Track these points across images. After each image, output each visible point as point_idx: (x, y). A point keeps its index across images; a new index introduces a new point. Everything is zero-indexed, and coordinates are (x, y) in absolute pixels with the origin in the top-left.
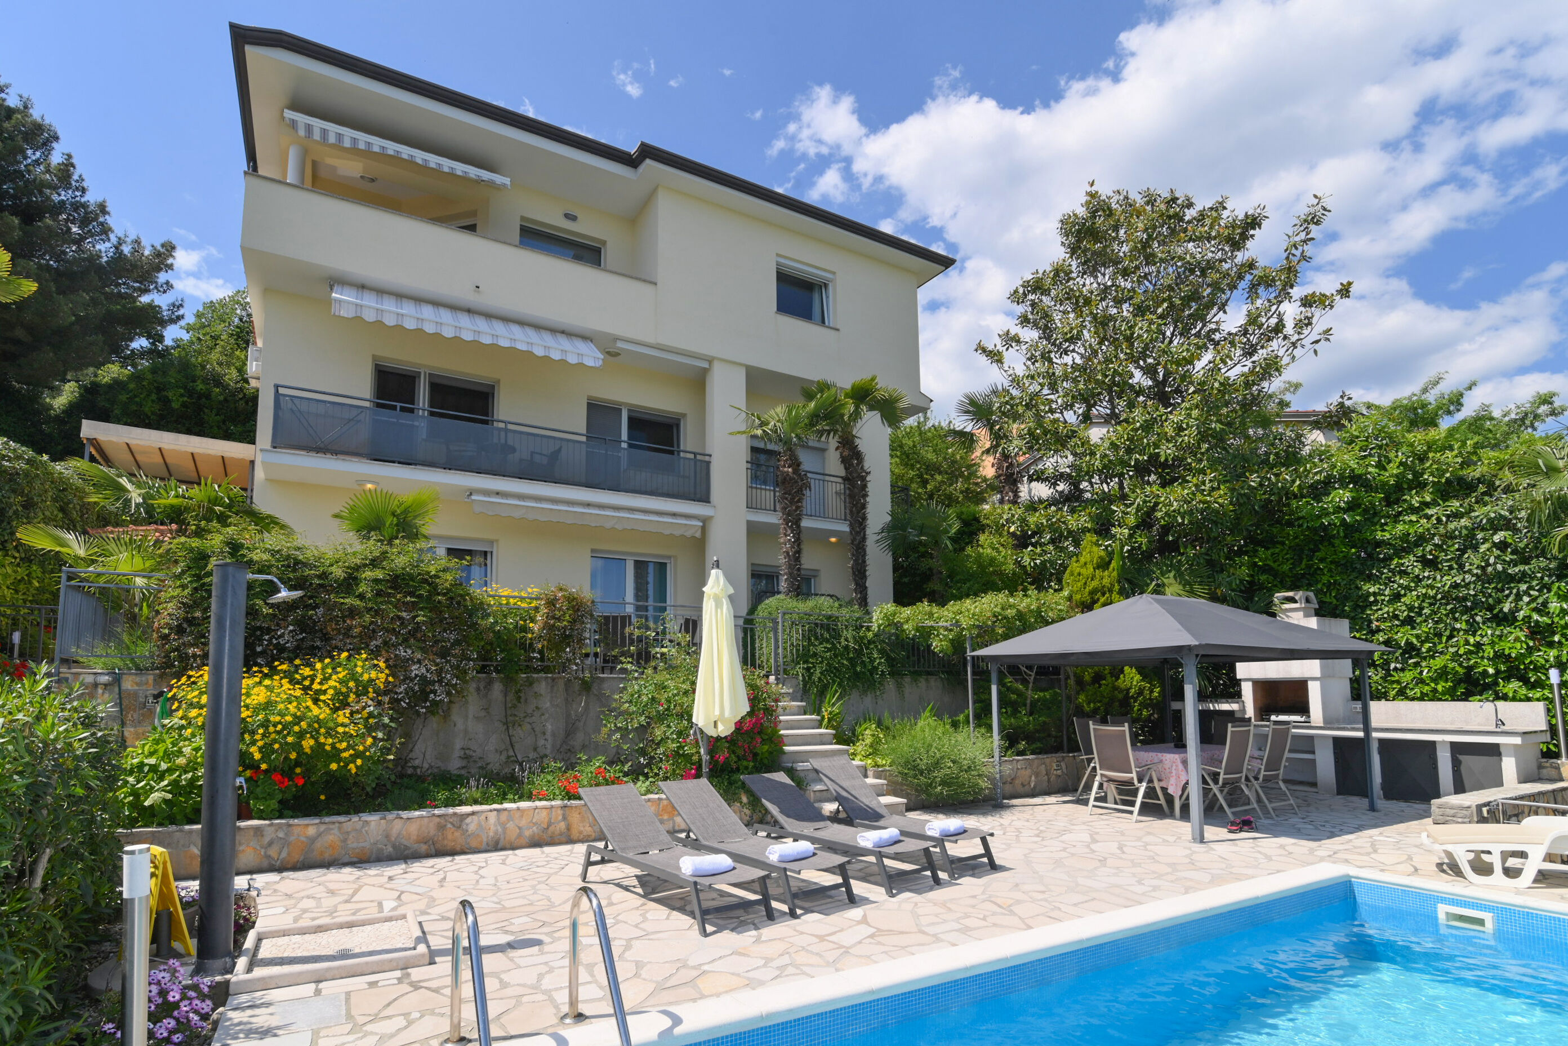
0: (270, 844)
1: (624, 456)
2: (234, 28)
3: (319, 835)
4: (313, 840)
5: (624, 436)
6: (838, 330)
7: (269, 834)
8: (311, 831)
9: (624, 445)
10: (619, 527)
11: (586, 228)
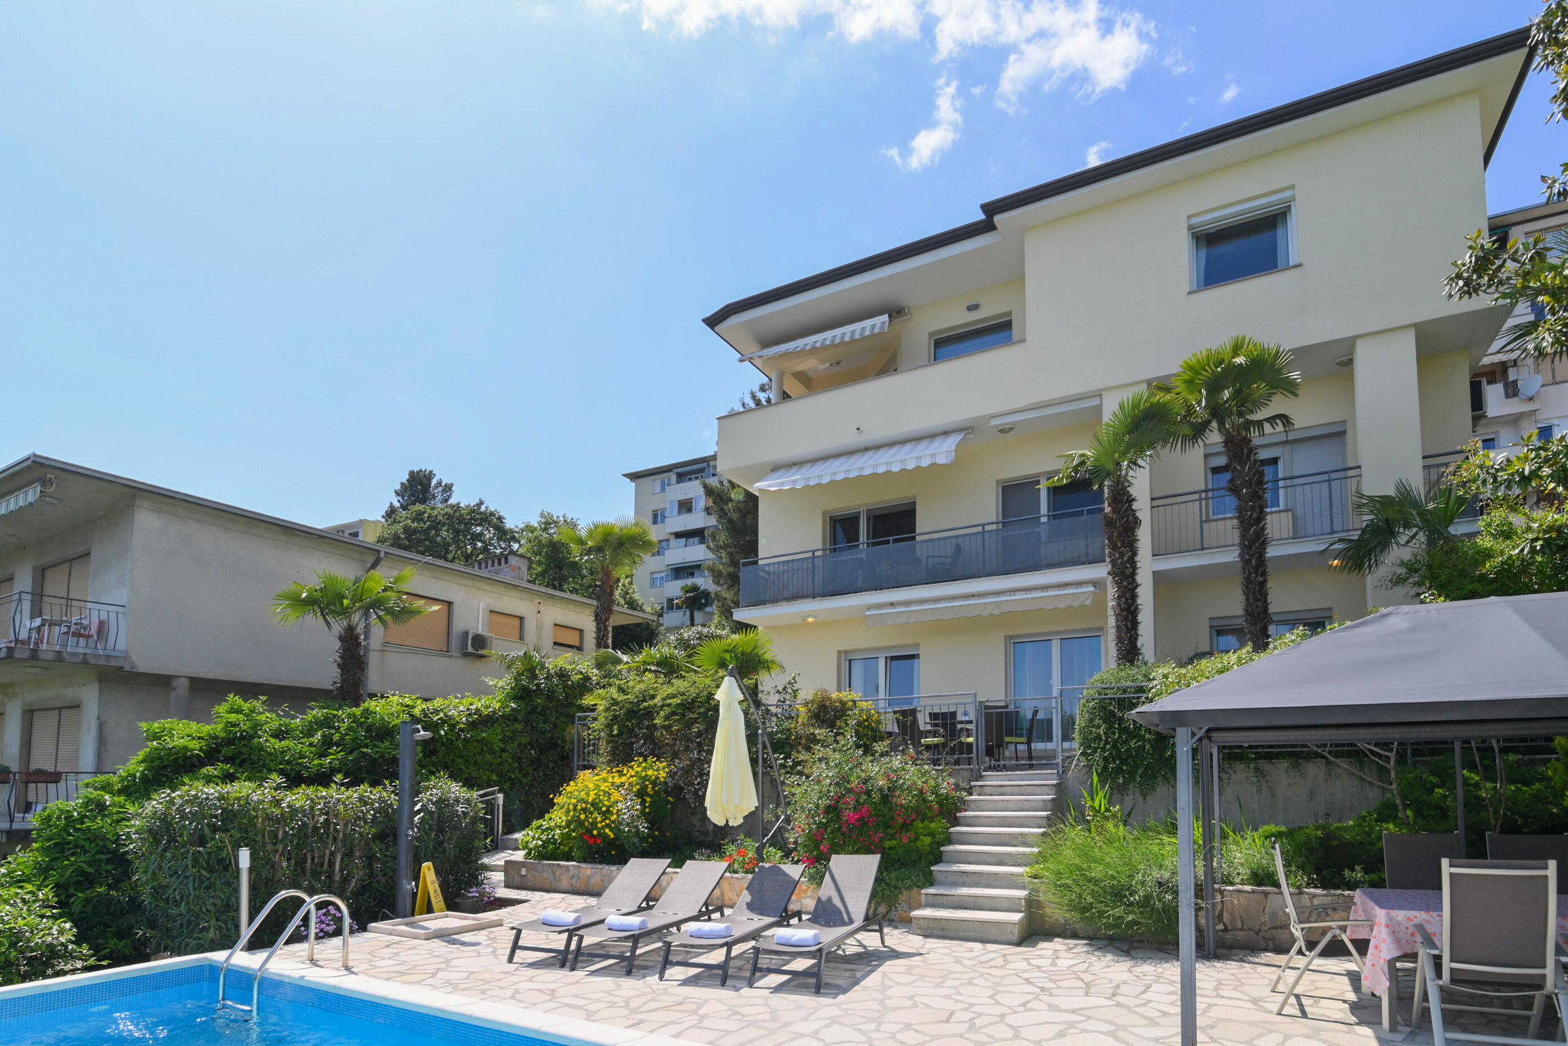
0: (572, 877)
1: (1043, 531)
2: (704, 321)
3: (592, 875)
4: (589, 878)
5: (1044, 509)
6: (1300, 265)
7: (572, 871)
8: (589, 872)
9: (1044, 520)
10: (997, 612)
11: (990, 310)
